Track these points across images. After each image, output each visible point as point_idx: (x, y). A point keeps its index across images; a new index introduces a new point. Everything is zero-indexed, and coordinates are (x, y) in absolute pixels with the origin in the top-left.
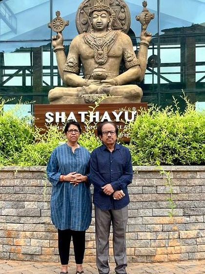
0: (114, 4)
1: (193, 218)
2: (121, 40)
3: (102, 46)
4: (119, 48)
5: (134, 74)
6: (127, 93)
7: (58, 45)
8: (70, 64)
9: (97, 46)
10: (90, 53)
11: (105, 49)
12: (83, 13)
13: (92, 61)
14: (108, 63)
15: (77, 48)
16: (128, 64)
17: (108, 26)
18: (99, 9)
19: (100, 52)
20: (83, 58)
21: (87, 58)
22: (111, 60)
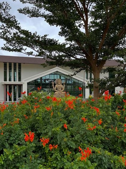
18: (59, 82)
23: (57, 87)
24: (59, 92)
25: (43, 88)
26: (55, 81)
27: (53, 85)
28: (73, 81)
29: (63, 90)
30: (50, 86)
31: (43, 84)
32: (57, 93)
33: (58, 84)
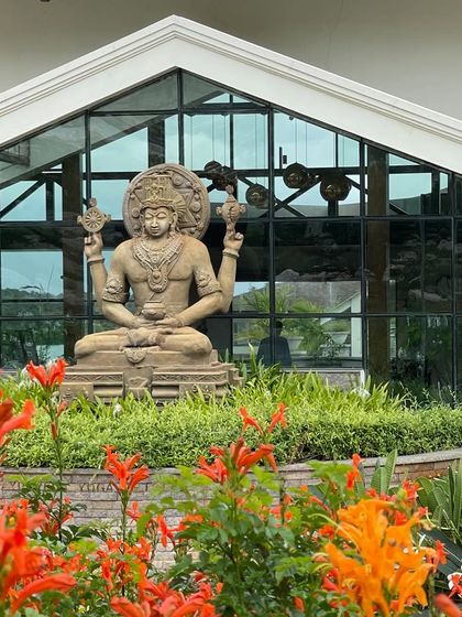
0: (184, 185)
2: (188, 254)
3: (158, 264)
4: (186, 267)
5: (209, 307)
7: (94, 254)
8: (110, 289)
9: (152, 264)
10: (141, 274)
11: (164, 268)
12: (133, 199)
13: (144, 286)
14: (168, 290)
15: (121, 264)
16: (200, 290)
17: (169, 229)
18: (154, 206)
19: (157, 273)
20: (131, 280)
21: (137, 282)
22: (173, 284)
23: (134, 269)
24: (144, 332)
32: (100, 344)
33: (144, 235)
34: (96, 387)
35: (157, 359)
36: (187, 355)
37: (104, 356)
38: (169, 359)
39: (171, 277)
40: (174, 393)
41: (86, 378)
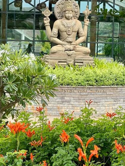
1: (116, 102)
2: (78, 24)
4: (77, 28)
6: (84, 51)
7: (47, 23)
8: (55, 34)
9: (68, 27)
10: (64, 30)
11: (71, 28)
12: (58, 8)
13: (65, 33)
14: (72, 35)
16: (80, 35)
17: (72, 17)
18: (69, 10)
19: (69, 30)
20: (60, 31)
21: (63, 32)
22: (73, 33)
23: (62, 28)
24: (68, 46)
25: (11, 27)
26: (53, 5)
27: (47, 21)
28: (121, 7)
29: (81, 39)
30: (37, 21)
31: (11, 16)
32: (58, 49)
33: (65, 18)
34: (59, 62)
35: (75, 54)
36: (84, 53)
37: (60, 53)
38: (79, 54)
39: (73, 31)
40: (81, 64)
41: (56, 59)
